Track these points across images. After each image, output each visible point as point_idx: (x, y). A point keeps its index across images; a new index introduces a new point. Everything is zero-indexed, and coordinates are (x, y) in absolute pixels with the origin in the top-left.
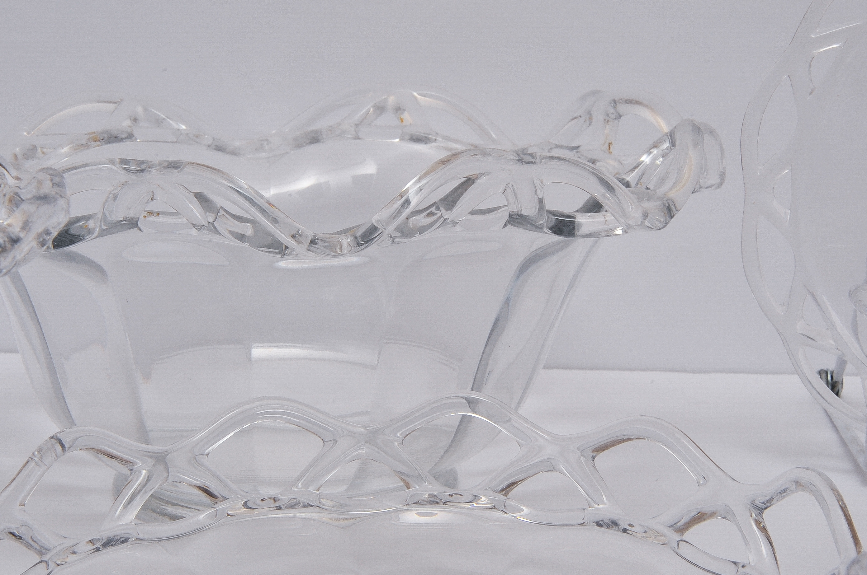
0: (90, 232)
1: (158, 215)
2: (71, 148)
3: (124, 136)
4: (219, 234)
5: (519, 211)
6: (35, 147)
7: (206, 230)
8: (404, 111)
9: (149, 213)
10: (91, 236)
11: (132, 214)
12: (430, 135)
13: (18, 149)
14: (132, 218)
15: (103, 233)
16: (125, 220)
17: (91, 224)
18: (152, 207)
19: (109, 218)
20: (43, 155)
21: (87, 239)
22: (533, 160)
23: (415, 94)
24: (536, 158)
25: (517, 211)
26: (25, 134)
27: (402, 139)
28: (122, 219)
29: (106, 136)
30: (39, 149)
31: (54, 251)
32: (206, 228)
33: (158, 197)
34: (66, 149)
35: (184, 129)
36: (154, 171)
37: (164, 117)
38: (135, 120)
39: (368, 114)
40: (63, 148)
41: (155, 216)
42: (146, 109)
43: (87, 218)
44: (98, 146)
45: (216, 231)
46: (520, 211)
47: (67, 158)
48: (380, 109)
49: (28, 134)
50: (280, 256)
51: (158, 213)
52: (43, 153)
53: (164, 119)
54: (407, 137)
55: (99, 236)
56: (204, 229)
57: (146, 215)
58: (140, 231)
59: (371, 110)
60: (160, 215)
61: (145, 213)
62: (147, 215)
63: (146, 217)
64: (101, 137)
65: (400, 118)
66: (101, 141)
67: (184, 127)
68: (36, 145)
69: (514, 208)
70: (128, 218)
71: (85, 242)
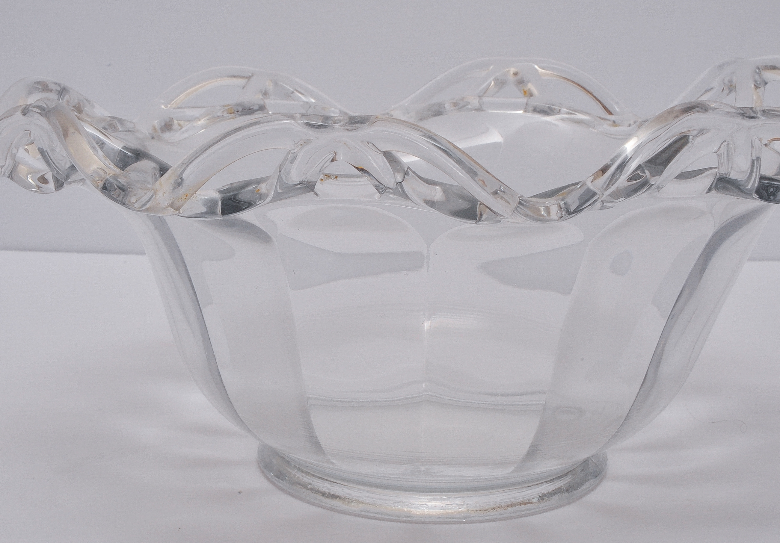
0: (262, 197)
1: (336, 178)
2: (208, 120)
3: (257, 107)
4: (407, 198)
5: (727, 173)
6: (172, 120)
7: (391, 193)
8: (528, 82)
9: (326, 176)
10: (263, 201)
11: (310, 177)
12: (554, 105)
13: (156, 121)
14: (308, 182)
15: (277, 197)
16: (301, 184)
17: (263, 188)
18: (332, 169)
19: (286, 182)
20: (179, 128)
21: (259, 204)
22: (755, 115)
23: (536, 67)
24: (757, 113)
25: (725, 174)
26: (163, 107)
27: (526, 111)
28: (298, 182)
29: (240, 109)
30: (176, 122)
31: (222, 218)
32: (391, 191)
33: (340, 157)
34: (202, 122)
35: (312, 102)
36: (338, 127)
37: (292, 90)
38: (266, 94)
39: (488, 88)
40: (199, 120)
41: (332, 179)
42: (276, 84)
43: (259, 181)
44: (233, 118)
45: (404, 195)
46: (729, 174)
47: (204, 130)
48: (501, 83)
49: (166, 106)
50: (475, 222)
51: (336, 176)
52: (180, 125)
53: (293, 92)
54: (531, 109)
55: (274, 200)
56: (388, 192)
57: (323, 178)
58: (316, 195)
59: (493, 83)
60: (338, 178)
61: (322, 177)
62: (325, 178)
63: (323, 180)
64: (235, 109)
65: (523, 90)
66: (235, 113)
67: (313, 101)
68: (174, 118)
69: (723, 171)
70: (305, 181)
71: (257, 208)
